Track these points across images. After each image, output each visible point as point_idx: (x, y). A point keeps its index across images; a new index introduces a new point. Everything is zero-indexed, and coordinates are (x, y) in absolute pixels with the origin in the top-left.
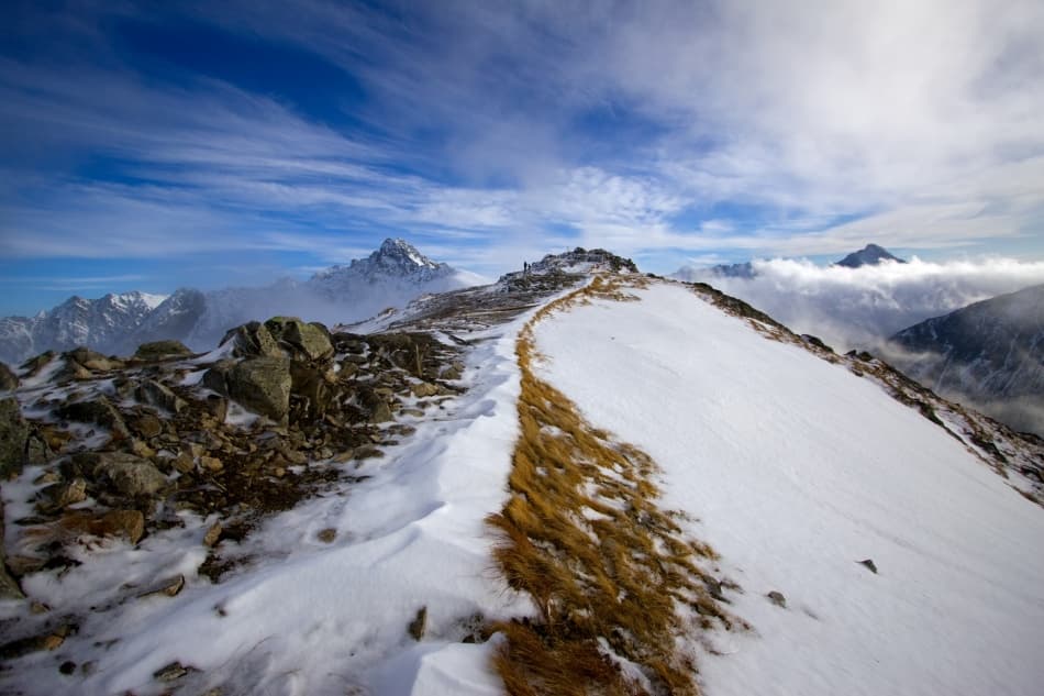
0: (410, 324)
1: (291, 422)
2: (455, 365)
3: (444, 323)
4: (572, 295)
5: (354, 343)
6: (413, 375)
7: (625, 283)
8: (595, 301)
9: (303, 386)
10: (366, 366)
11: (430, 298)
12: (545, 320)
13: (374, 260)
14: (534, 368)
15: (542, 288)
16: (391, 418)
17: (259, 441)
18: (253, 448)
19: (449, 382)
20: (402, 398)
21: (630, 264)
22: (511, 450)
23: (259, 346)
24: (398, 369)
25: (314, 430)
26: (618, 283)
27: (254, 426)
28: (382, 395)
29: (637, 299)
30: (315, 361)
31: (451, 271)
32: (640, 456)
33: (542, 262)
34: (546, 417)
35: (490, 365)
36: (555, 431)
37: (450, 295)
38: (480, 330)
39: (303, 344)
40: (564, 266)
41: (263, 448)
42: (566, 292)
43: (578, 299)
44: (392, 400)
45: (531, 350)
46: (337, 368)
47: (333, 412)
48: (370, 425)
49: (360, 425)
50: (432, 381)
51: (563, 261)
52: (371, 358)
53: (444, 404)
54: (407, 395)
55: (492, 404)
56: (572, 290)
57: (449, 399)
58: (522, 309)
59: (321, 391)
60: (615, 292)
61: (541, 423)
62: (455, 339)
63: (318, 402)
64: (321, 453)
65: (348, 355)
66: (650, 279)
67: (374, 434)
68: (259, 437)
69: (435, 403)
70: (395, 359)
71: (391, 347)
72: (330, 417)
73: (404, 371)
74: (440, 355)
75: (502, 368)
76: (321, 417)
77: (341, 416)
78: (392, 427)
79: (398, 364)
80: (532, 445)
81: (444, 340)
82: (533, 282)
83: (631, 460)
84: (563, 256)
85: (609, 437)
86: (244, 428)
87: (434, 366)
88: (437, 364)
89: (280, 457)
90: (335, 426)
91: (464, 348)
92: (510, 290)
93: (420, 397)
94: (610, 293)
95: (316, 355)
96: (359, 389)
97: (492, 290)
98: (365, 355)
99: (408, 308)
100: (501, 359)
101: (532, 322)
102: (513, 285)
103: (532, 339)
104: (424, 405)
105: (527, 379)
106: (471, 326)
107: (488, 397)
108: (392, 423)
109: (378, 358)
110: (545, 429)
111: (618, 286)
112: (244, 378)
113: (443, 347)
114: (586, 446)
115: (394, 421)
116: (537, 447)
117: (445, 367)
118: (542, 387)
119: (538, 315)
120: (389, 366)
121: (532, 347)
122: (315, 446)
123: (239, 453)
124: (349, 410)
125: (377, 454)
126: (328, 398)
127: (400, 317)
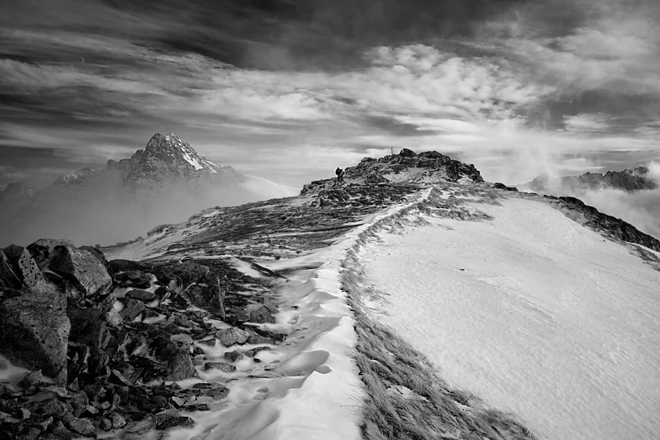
0: (196, 247)
1: (70, 380)
2: (267, 303)
3: (242, 247)
4: (403, 212)
5: (138, 274)
6: (215, 317)
7: (470, 197)
8: (434, 219)
9: (83, 331)
10: (154, 304)
11: (216, 212)
12: (371, 245)
13: (137, 161)
14: (366, 309)
15: (365, 202)
16: (193, 375)
17: (32, 404)
18: (27, 413)
19: (261, 326)
20: (204, 347)
21: (472, 171)
22: (359, 419)
23: (22, 277)
24: (195, 309)
25: (98, 389)
26: (462, 197)
27: (24, 383)
28: (180, 344)
29: (487, 217)
30: (90, 297)
31: (239, 177)
32: (513, 428)
33: (359, 167)
34: (392, 375)
35: (310, 305)
36: (406, 393)
37: (244, 210)
38: (290, 257)
39: (76, 275)
40: (389, 173)
41: (39, 414)
42: (396, 208)
43: (411, 217)
44: (192, 350)
45: (361, 285)
46: (117, 306)
47: (120, 366)
48: (167, 383)
49: (156, 383)
50: (240, 325)
51: (385, 167)
52: (160, 293)
53: (260, 356)
54: (210, 343)
55: (324, 356)
56: (404, 206)
57: (265, 348)
58: (340, 230)
59: (103, 339)
60: (458, 208)
61: (388, 383)
62: (259, 268)
63: (101, 351)
64: (112, 420)
65: (130, 289)
66: (500, 191)
67: (173, 394)
68: (31, 399)
69: (247, 354)
70: (190, 296)
71: (184, 280)
72: (117, 373)
73: (203, 311)
74: (245, 290)
75: (328, 308)
76: (104, 371)
77: (130, 371)
78: (196, 386)
79: (194, 301)
80: (383, 412)
81: (245, 269)
82: (353, 195)
83: (503, 432)
84: (386, 160)
85: (471, 402)
86: (10, 387)
87: (239, 305)
88: (242, 302)
89: (61, 426)
90: (124, 385)
91: (274, 281)
92: (323, 204)
93: (228, 346)
94: (451, 210)
95: (92, 290)
96: (151, 335)
97: (299, 203)
98: (152, 290)
99: (189, 225)
100: (326, 296)
101: (356, 247)
102: (326, 198)
103: (358, 269)
104: (233, 357)
105: (362, 324)
106: (277, 251)
107: (317, 347)
108: (196, 381)
109: (168, 294)
110: (392, 390)
111: (462, 201)
112: (11, 321)
113: (247, 279)
114: (446, 414)
115: (198, 377)
116: (390, 414)
117: (253, 307)
118: (382, 334)
119: (362, 238)
120: (183, 305)
121: (361, 280)
122: (101, 410)
123: (9, 420)
124: (140, 363)
125: (184, 422)
126: (113, 346)
127: (178, 237)
